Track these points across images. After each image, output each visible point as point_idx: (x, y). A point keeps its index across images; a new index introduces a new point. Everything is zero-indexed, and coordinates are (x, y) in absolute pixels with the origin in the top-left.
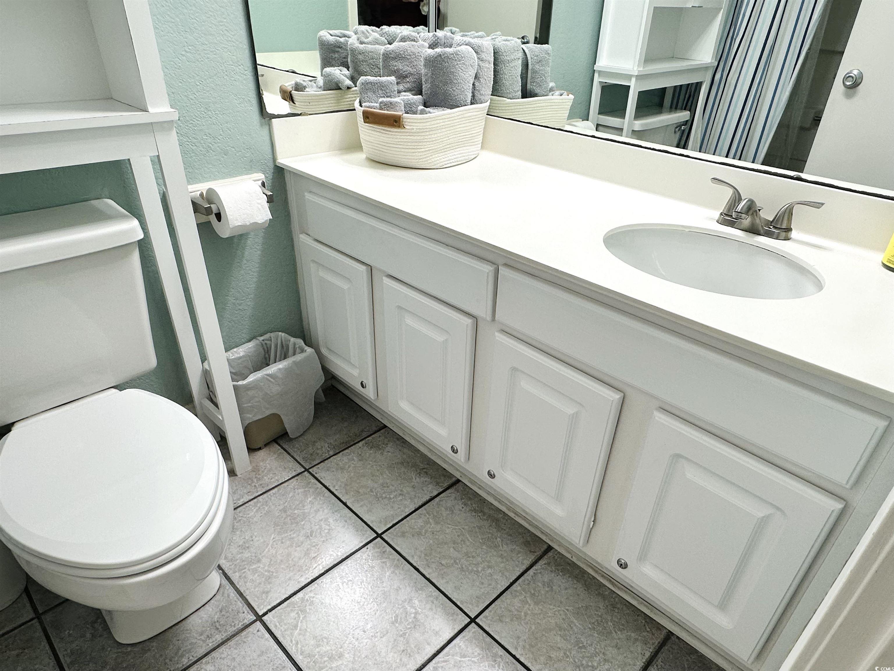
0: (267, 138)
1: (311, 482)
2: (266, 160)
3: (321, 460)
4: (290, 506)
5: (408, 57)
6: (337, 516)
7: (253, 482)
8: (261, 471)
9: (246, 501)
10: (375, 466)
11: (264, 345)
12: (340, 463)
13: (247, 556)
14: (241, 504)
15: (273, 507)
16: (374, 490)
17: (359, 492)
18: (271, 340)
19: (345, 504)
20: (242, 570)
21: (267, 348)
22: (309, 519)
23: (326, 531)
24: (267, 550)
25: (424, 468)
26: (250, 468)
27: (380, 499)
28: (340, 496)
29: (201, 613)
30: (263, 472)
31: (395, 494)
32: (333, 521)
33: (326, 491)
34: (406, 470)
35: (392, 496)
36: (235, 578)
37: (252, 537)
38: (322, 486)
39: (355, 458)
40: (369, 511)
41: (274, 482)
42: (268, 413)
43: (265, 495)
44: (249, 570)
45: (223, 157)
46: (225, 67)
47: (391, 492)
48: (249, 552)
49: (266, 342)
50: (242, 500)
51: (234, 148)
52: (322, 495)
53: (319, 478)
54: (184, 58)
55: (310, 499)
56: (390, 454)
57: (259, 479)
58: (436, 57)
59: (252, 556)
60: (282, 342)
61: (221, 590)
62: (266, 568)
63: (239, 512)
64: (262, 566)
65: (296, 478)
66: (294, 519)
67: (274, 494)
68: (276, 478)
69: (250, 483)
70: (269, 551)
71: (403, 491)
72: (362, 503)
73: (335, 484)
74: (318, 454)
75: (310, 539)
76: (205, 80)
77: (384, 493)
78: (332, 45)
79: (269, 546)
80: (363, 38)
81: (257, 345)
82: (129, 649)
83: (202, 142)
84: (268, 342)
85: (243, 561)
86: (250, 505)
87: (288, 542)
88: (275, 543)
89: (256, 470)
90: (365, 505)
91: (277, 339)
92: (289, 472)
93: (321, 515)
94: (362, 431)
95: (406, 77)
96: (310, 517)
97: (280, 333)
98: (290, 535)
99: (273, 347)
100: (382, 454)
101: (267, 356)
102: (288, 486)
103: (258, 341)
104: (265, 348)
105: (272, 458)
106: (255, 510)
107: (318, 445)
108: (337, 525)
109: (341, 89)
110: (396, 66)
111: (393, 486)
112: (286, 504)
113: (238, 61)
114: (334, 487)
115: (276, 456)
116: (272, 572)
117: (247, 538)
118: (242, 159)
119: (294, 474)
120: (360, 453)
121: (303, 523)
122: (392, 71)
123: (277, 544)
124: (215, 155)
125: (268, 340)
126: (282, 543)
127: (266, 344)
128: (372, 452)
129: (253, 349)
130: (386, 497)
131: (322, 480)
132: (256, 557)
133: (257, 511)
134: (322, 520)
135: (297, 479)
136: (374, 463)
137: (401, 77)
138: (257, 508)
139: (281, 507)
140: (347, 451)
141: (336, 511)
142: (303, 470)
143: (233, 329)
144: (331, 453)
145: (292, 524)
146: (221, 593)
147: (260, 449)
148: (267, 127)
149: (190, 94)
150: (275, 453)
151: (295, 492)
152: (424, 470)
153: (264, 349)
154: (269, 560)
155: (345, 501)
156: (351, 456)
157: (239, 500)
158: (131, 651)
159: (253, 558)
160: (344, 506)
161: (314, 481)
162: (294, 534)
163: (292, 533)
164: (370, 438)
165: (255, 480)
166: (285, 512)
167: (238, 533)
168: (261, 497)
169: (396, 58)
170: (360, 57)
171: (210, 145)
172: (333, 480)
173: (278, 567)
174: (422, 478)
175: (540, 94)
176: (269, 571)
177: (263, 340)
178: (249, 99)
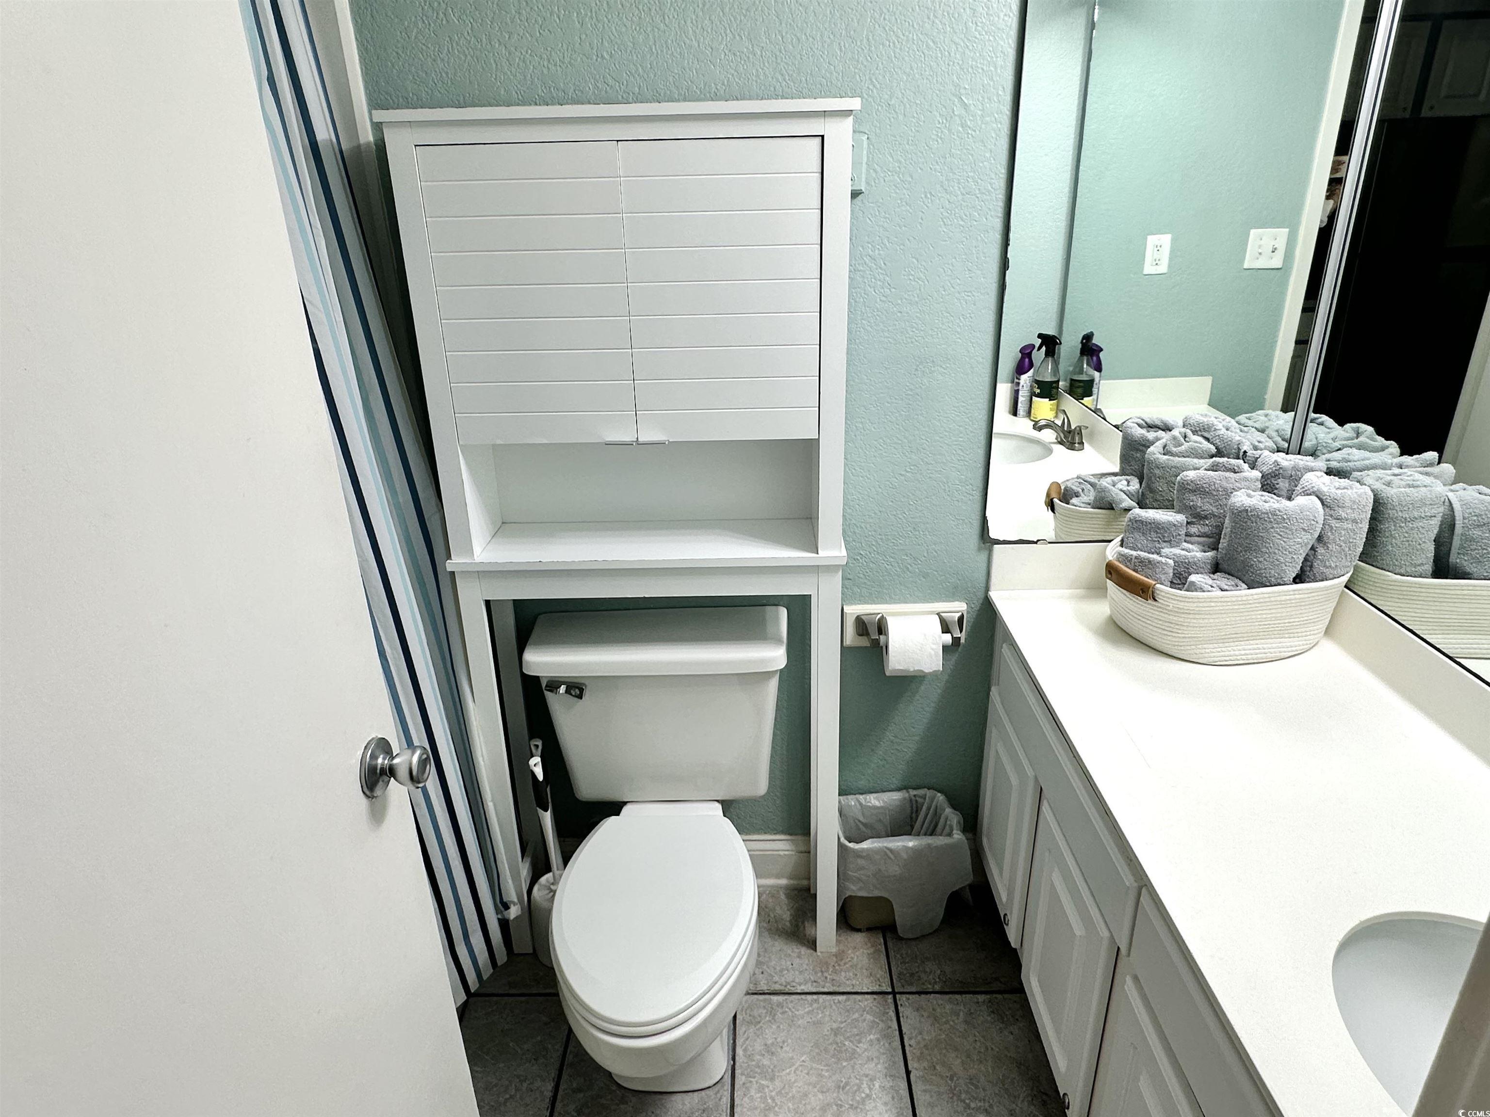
0: (984, 566)
1: (887, 1013)
2: (975, 588)
3: (918, 990)
4: (845, 1031)
5: (1215, 493)
6: (888, 1083)
7: (827, 971)
8: (843, 962)
9: (806, 990)
10: (978, 1044)
11: (914, 802)
12: (939, 1010)
13: (765, 1063)
14: (799, 991)
15: (827, 1019)
16: (955, 1079)
17: (935, 1068)
18: (925, 799)
19: (908, 1073)
20: (750, 1077)
21: (917, 807)
22: (855, 1063)
23: (863, 1095)
24: (788, 1071)
25: (1046, 1094)
26: (834, 950)
27: (955, 1098)
28: (909, 1057)
29: (687, 1098)
30: (845, 964)
31: (979, 1104)
32: (880, 1086)
33: (898, 1038)
34: (1017, 1078)
35: (973, 1105)
36: (740, 1080)
37: (784, 1042)
38: (897, 1028)
39: (961, 1014)
40: (931, 1105)
41: (849, 986)
42: (877, 893)
43: (829, 997)
44: (757, 1082)
45: (920, 580)
46: (949, 487)
47: (976, 1099)
48: (770, 1059)
49: (917, 799)
50: (803, 987)
51: (937, 571)
52: (889, 1041)
53: (901, 1015)
54: (903, 478)
55: (872, 1037)
56: (1011, 1037)
57: (835, 972)
58: (1240, 512)
59: (769, 1067)
60: (937, 807)
61: (719, 1085)
62: (773, 1094)
63: (792, 1002)
64: (771, 1088)
65: (875, 996)
66: (840, 1052)
67: (839, 1002)
68: (854, 982)
69: (823, 969)
70: (789, 1074)
71: (992, 1108)
72: (928, 1087)
73: (914, 1035)
74: (920, 978)
75: (839, 1092)
76: (921, 499)
77: (967, 1092)
78: (1136, 441)
79: (793, 1069)
80: (1171, 445)
81: (905, 799)
82: (614, 1088)
83: (900, 562)
84: (919, 800)
85: (759, 1067)
86: (806, 1000)
87: (814, 1078)
88: (800, 1068)
89: (840, 956)
90: (930, 1092)
91: (932, 802)
92: (872, 982)
93: (870, 1068)
94: (997, 979)
95: (1206, 517)
96: (857, 1063)
97: (939, 794)
98: (822, 1070)
99: (924, 808)
100: (1001, 1030)
101: (914, 815)
102: (859, 1001)
103: (907, 795)
104: (914, 806)
105: (865, 951)
106: (807, 1010)
107: (929, 966)
108: (880, 1095)
109: (1113, 509)
110: (1193, 501)
111: (984, 1090)
112: (842, 1026)
113: (966, 481)
114: (910, 1039)
115: (872, 950)
116: (776, 1105)
117: (779, 1040)
118: (944, 584)
119: (876, 989)
120: (972, 1011)
121: (844, 1064)
122: (1187, 506)
123: (801, 1071)
124: (912, 577)
125: (920, 797)
126: (808, 1074)
127: (916, 801)
128: (989, 1018)
129: (898, 803)
130: (964, 1101)
131: (901, 1019)
132: (773, 1071)
133: (808, 1013)
134: (867, 1076)
135: (875, 999)
136: (982, 1040)
137: (1196, 516)
138: (810, 1008)
139: (835, 1026)
140: (958, 997)
141: (891, 1076)
142: (890, 990)
143: (883, 769)
144: (937, 988)
145: (833, 1056)
146: (717, 1089)
147: (859, 930)
148: (986, 553)
149: (898, 512)
150: (872, 946)
151: (862, 1015)
152: (1044, 1097)
153: (912, 807)
154: (782, 1085)
155: (910, 1068)
156: (958, 1008)
157: (800, 984)
158: (614, 1091)
159: (770, 1070)
160: (905, 1076)
161: (892, 1014)
162: (827, 1071)
163: (826, 1068)
164: (999, 996)
165: (831, 970)
166: (836, 1035)
167: (774, 1027)
168: (824, 996)
169: (1195, 491)
170: (1157, 472)
171: (909, 566)
172: (915, 1029)
173: (785, 1102)
174: (1032, 1107)
175: (1475, 575)
176: (773, 1100)
177: (915, 796)
178: (971, 520)
